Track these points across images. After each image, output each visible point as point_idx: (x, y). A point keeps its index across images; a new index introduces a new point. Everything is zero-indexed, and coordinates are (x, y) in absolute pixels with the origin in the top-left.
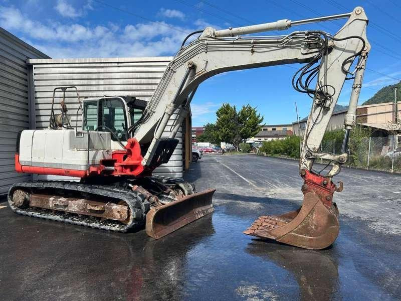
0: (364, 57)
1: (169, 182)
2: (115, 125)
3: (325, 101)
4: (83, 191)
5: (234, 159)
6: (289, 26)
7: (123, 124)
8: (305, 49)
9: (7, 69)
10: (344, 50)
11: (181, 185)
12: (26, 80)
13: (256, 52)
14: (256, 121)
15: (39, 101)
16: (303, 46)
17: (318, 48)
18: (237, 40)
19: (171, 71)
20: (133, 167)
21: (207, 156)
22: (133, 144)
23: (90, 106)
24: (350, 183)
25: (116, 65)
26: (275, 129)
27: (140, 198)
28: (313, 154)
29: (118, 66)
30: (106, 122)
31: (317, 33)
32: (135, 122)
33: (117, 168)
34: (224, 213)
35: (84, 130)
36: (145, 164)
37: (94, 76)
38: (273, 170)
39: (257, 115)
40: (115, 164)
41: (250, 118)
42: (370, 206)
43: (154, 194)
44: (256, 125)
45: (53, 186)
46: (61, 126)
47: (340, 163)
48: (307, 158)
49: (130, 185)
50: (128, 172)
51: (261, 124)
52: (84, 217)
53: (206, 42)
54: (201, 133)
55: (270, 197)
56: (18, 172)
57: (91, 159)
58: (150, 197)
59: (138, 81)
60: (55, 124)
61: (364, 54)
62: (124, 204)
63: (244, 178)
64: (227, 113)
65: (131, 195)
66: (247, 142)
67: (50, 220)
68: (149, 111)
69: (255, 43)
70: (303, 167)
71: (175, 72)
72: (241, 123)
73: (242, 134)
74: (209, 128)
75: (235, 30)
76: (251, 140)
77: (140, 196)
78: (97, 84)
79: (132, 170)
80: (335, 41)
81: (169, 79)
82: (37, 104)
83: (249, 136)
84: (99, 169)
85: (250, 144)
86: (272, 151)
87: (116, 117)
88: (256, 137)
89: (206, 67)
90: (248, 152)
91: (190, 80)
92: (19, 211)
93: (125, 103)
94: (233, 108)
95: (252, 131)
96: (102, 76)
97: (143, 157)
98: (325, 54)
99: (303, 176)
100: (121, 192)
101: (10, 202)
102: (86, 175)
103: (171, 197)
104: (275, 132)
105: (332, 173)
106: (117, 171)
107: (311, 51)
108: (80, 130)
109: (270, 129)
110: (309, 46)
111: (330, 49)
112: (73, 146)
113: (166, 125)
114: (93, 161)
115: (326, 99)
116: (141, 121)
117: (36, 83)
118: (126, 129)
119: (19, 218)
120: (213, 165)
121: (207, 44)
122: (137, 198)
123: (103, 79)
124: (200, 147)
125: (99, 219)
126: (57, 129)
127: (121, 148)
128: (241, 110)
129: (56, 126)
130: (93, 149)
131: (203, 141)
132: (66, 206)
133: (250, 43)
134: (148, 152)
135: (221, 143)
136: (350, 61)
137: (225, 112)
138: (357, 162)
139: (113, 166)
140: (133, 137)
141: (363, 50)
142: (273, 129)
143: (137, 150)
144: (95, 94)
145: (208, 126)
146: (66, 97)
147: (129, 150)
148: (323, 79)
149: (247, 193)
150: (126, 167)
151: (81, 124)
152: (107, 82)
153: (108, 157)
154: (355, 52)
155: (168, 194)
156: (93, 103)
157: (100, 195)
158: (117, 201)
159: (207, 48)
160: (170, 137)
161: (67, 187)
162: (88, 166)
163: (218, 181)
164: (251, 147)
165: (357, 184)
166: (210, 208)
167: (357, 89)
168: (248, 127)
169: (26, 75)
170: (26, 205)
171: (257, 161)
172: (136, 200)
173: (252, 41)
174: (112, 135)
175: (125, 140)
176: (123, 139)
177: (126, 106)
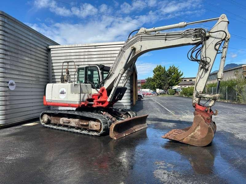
0: (227, 41)
1: (122, 111)
2: (94, 80)
3: (205, 66)
4: (78, 114)
5: (164, 99)
6: (186, 25)
7: (98, 79)
8: (194, 38)
9: (38, 52)
10: (215, 38)
11: (129, 112)
12: (47, 57)
13: (168, 40)
14: (178, 75)
15: (54, 68)
16: (193, 36)
17: (201, 37)
18: (157, 34)
19: (122, 51)
20: (103, 102)
21: (147, 97)
22: (103, 90)
23: (80, 70)
24: (233, 113)
25: (94, 47)
26: (191, 80)
27: (106, 118)
28: (200, 94)
29: (95, 48)
30: (89, 79)
31: (200, 29)
32: (104, 78)
33: (95, 103)
34: (153, 128)
35: (77, 83)
36: (109, 101)
37: (82, 54)
38: (187, 105)
39: (179, 72)
40: (94, 101)
41: (174, 74)
42: (241, 125)
43: (114, 117)
44: (178, 78)
45: (63, 112)
46: (66, 81)
47: (215, 99)
48: (197, 97)
49: (102, 112)
50: (100, 105)
51: (182, 77)
52: (78, 128)
53: (141, 36)
54: (144, 83)
55: (182, 120)
56: (45, 105)
57: (82, 98)
58: (112, 118)
59: (106, 56)
60: (63, 80)
61: (226, 40)
62: (99, 121)
63: (168, 110)
64: (159, 71)
65: (102, 117)
66: (173, 88)
67: (61, 130)
68: (111, 73)
69: (167, 35)
70: (194, 101)
71: (124, 52)
72: (169, 76)
73: (169, 83)
74: (149, 80)
75: (156, 28)
76: (175, 87)
77: (107, 117)
78: (84, 58)
79: (102, 104)
80: (210, 33)
81: (122, 56)
82: (53, 69)
83: (174, 85)
84: (85, 103)
85: (175, 89)
86: (188, 94)
87: (94, 76)
88: (179, 85)
89: (141, 49)
90: (173, 95)
91: (133, 56)
92: (46, 125)
93: (99, 69)
94: (163, 67)
95: (176, 82)
96: (86, 53)
97: (108, 97)
98: (205, 40)
99: (194, 107)
100: (97, 115)
101: (41, 121)
102: (79, 106)
103: (123, 119)
104: (191, 82)
105: (210, 105)
106: (95, 104)
107: (197, 39)
108: (76, 83)
109: (188, 80)
110: (196, 36)
111: (208, 38)
112: (72, 91)
113: (120, 79)
114: (83, 99)
115: (206, 64)
116: (108, 78)
117: (52, 58)
118: (99, 82)
119: (45, 129)
120: (150, 102)
121: (142, 37)
122: (105, 118)
123: (87, 55)
124: (143, 92)
125: (86, 129)
126: (64, 83)
127: (97, 93)
128: (168, 69)
129: (64, 81)
130: (83, 93)
131: (145, 88)
132: (69, 123)
133: (164, 35)
134: (111, 94)
135: (157, 89)
136: (219, 44)
137: (159, 70)
138: (241, 100)
139: (93, 102)
140: (103, 86)
141: (226, 37)
142: (190, 80)
143: (105, 93)
144: (82, 63)
145: (148, 79)
146: (69, 65)
147: (101, 94)
148: (204, 54)
149: (168, 118)
150: (99, 102)
151: (76, 80)
152: (89, 57)
153: (90, 97)
154: (221, 39)
155: (122, 117)
156: (82, 69)
157: (86, 117)
158: (95, 120)
159: (141, 38)
160: (122, 86)
161: (69, 113)
162: (80, 102)
163: (152, 111)
164: (176, 91)
165: (237, 113)
166: (145, 125)
167: (223, 59)
168: (173, 79)
169: (47, 54)
170: (49, 122)
171: (178, 100)
172: (104, 119)
173: (165, 34)
174: (92, 85)
175: (99, 88)
176: (98, 88)
177: (99, 70)
